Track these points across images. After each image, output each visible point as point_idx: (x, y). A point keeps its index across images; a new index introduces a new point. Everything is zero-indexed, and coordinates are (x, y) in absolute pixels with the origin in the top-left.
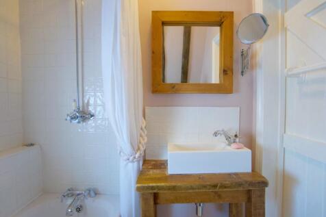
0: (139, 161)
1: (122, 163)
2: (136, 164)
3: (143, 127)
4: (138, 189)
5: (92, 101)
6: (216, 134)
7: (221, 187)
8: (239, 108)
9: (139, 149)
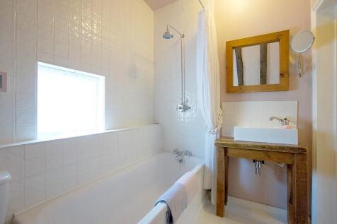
0: (217, 134)
1: (207, 135)
2: (215, 135)
3: (221, 114)
4: (216, 144)
5: (190, 99)
6: (271, 119)
7: (268, 148)
8: (296, 102)
9: (217, 127)
